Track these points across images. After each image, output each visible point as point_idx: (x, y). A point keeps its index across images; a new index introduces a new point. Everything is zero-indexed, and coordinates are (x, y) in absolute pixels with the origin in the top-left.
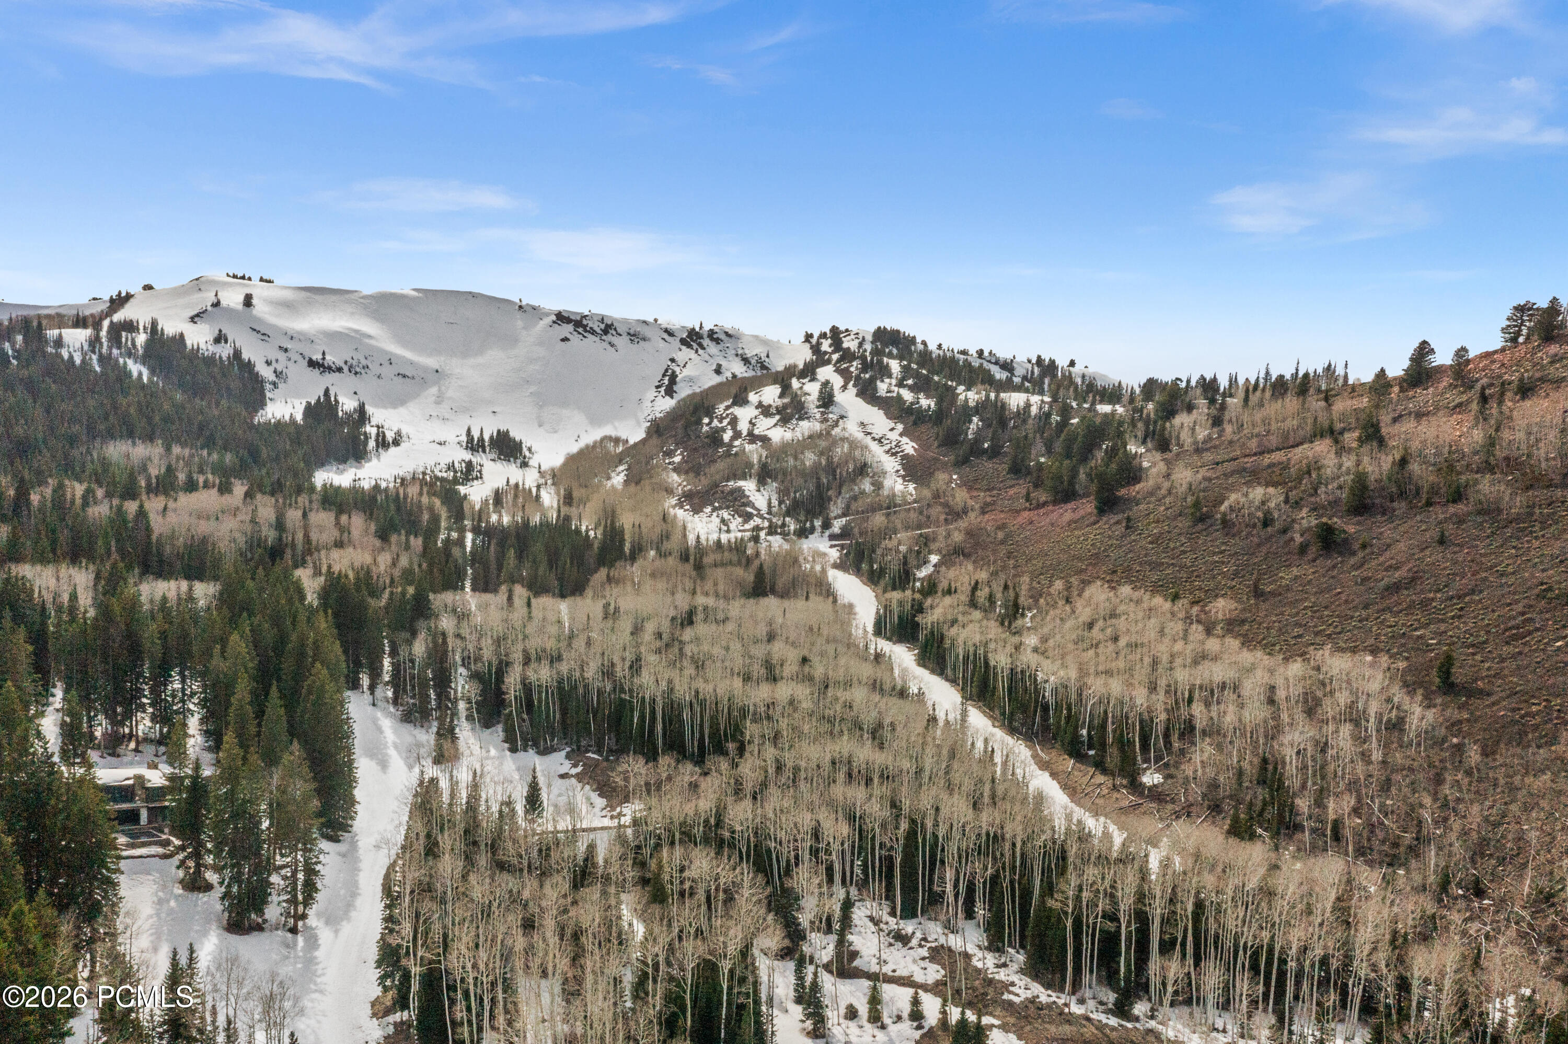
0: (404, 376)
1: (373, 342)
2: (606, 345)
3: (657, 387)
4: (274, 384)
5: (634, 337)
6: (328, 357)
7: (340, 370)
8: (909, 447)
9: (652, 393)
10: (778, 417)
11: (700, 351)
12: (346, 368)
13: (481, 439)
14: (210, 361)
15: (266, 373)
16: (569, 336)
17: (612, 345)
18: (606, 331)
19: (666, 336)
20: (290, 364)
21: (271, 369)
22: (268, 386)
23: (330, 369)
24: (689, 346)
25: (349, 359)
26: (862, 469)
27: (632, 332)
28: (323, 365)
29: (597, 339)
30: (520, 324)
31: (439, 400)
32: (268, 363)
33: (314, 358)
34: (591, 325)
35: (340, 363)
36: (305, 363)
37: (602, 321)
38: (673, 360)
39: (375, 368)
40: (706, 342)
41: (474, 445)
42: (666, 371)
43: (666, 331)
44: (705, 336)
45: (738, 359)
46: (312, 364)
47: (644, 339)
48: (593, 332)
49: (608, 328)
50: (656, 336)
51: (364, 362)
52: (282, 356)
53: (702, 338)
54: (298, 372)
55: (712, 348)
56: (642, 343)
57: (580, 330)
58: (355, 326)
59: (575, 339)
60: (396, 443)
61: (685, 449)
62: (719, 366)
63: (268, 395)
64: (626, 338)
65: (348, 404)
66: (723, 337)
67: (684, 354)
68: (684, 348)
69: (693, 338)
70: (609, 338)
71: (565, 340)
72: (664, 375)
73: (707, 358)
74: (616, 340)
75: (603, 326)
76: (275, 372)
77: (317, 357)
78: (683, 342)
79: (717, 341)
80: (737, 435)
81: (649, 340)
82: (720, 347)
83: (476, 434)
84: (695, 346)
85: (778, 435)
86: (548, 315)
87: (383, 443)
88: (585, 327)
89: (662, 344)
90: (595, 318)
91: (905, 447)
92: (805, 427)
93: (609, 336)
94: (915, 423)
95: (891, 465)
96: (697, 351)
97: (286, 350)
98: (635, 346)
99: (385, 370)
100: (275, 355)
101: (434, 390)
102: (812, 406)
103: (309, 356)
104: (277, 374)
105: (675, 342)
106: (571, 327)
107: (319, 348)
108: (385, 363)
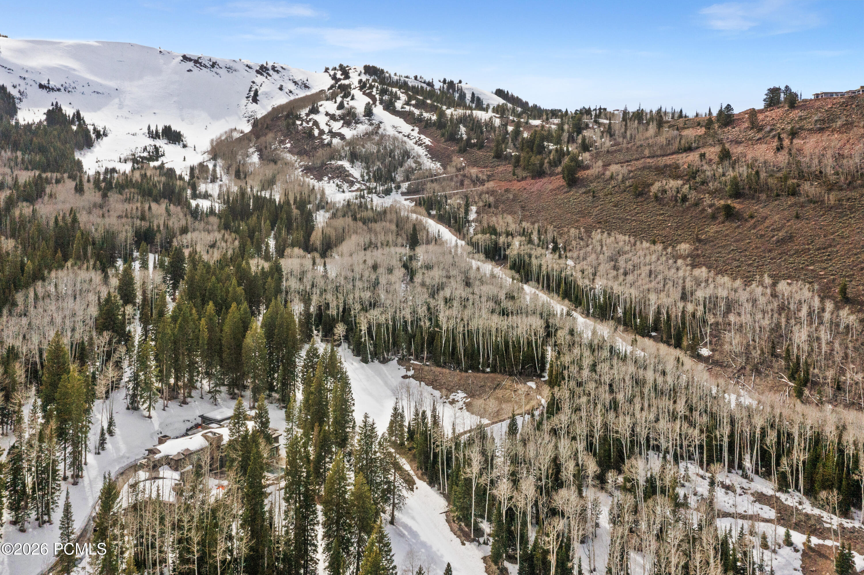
0: (98, 93)
1: (75, 73)
2: (215, 75)
3: (247, 97)
4: (20, 99)
5: (229, 69)
6: (51, 83)
7: (59, 90)
9: (245, 101)
11: (269, 77)
12: (62, 89)
13: (157, 131)
15: (14, 93)
16: (192, 69)
19: (247, 68)
20: (28, 87)
21: (17, 90)
22: (17, 100)
23: (53, 89)
24: (262, 74)
25: (65, 85)
27: (228, 66)
28: (48, 87)
29: (209, 71)
30: (162, 61)
32: (14, 87)
33: (43, 83)
34: (203, 62)
35: (59, 86)
36: (37, 86)
37: (210, 60)
38: (253, 82)
39: (79, 89)
40: (271, 72)
41: (154, 135)
42: (251, 88)
43: (247, 66)
44: (270, 68)
45: (291, 82)
46: (41, 86)
47: (235, 71)
48: (205, 66)
49: (214, 65)
50: (242, 69)
51: (73, 85)
52: (22, 82)
53: (268, 69)
54: (33, 91)
55: (275, 75)
56: (234, 73)
57: (198, 65)
58: (64, 63)
59: (195, 70)
60: (105, 135)
62: (282, 86)
63: (18, 106)
64: (224, 70)
65: (69, 111)
66: (280, 69)
67: (259, 79)
68: (259, 75)
69: (263, 70)
70: (215, 69)
71: (189, 71)
72: (250, 91)
73: (274, 81)
74: (219, 71)
75: (211, 63)
76: (19, 92)
77: (44, 82)
78: (257, 72)
79: (278, 72)
80: (322, 132)
81: (238, 71)
82: (280, 75)
83: (153, 128)
84: (265, 74)
85: (347, 133)
86: (177, 56)
87: (99, 135)
88: (201, 63)
89: (246, 73)
90: (206, 59)
96: (267, 78)
97: (24, 79)
98: (230, 75)
99: (86, 89)
100: (17, 81)
101: (116, 100)
102: (361, 116)
103: (38, 82)
104: (21, 93)
105: (253, 72)
106: (192, 64)
107: (45, 77)
108: (86, 85)
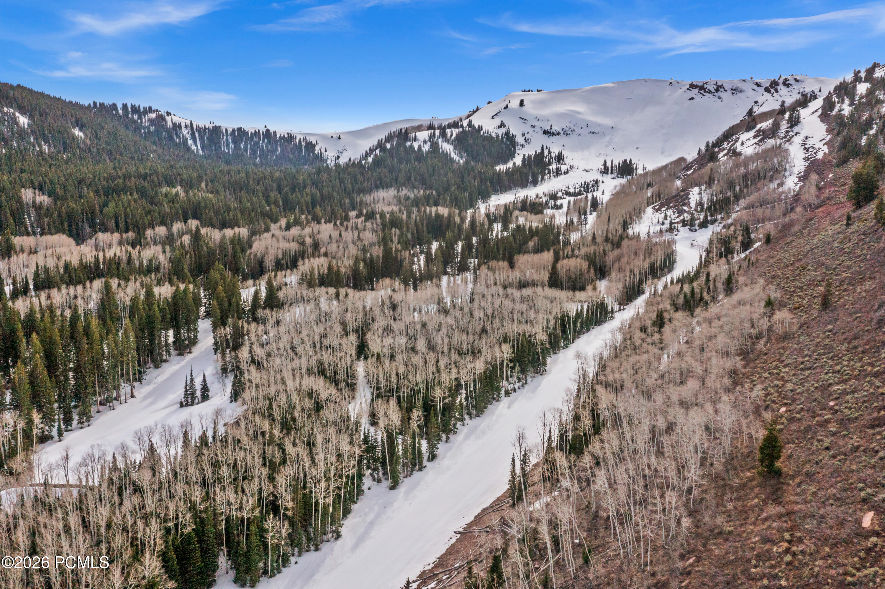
0: (594, 133)
1: (580, 116)
2: (716, 99)
5: (735, 91)
6: (553, 128)
7: (558, 134)
11: (776, 94)
12: (562, 132)
14: (495, 139)
15: (520, 140)
16: (694, 96)
17: (719, 98)
18: (717, 90)
19: (755, 87)
20: (535, 134)
21: (524, 138)
22: (519, 147)
23: (553, 134)
25: (565, 127)
27: (734, 88)
28: (550, 132)
29: (711, 96)
30: (668, 93)
32: (523, 135)
33: (546, 129)
34: (709, 87)
35: (559, 130)
36: (541, 132)
37: (716, 84)
38: (755, 102)
39: (578, 131)
43: (756, 84)
44: (781, 83)
46: (545, 132)
47: (741, 91)
48: (709, 92)
49: (719, 88)
50: (748, 87)
51: (573, 128)
52: (531, 130)
53: (778, 85)
54: (537, 137)
56: (739, 94)
57: (702, 92)
58: (572, 108)
59: (698, 97)
64: (729, 92)
66: (792, 82)
68: (766, 93)
69: (772, 86)
70: (719, 94)
71: (692, 98)
73: (778, 96)
74: (723, 94)
75: (715, 87)
77: (548, 128)
78: (767, 90)
81: (744, 91)
84: (773, 91)
86: (684, 85)
88: (704, 89)
89: (752, 93)
90: (711, 83)
93: (719, 93)
96: (773, 95)
97: (534, 127)
98: (733, 97)
99: (584, 131)
100: (527, 130)
101: (608, 138)
103: (543, 128)
104: (526, 140)
105: (761, 90)
106: (697, 90)
107: (550, 123)
108: (585, 127)
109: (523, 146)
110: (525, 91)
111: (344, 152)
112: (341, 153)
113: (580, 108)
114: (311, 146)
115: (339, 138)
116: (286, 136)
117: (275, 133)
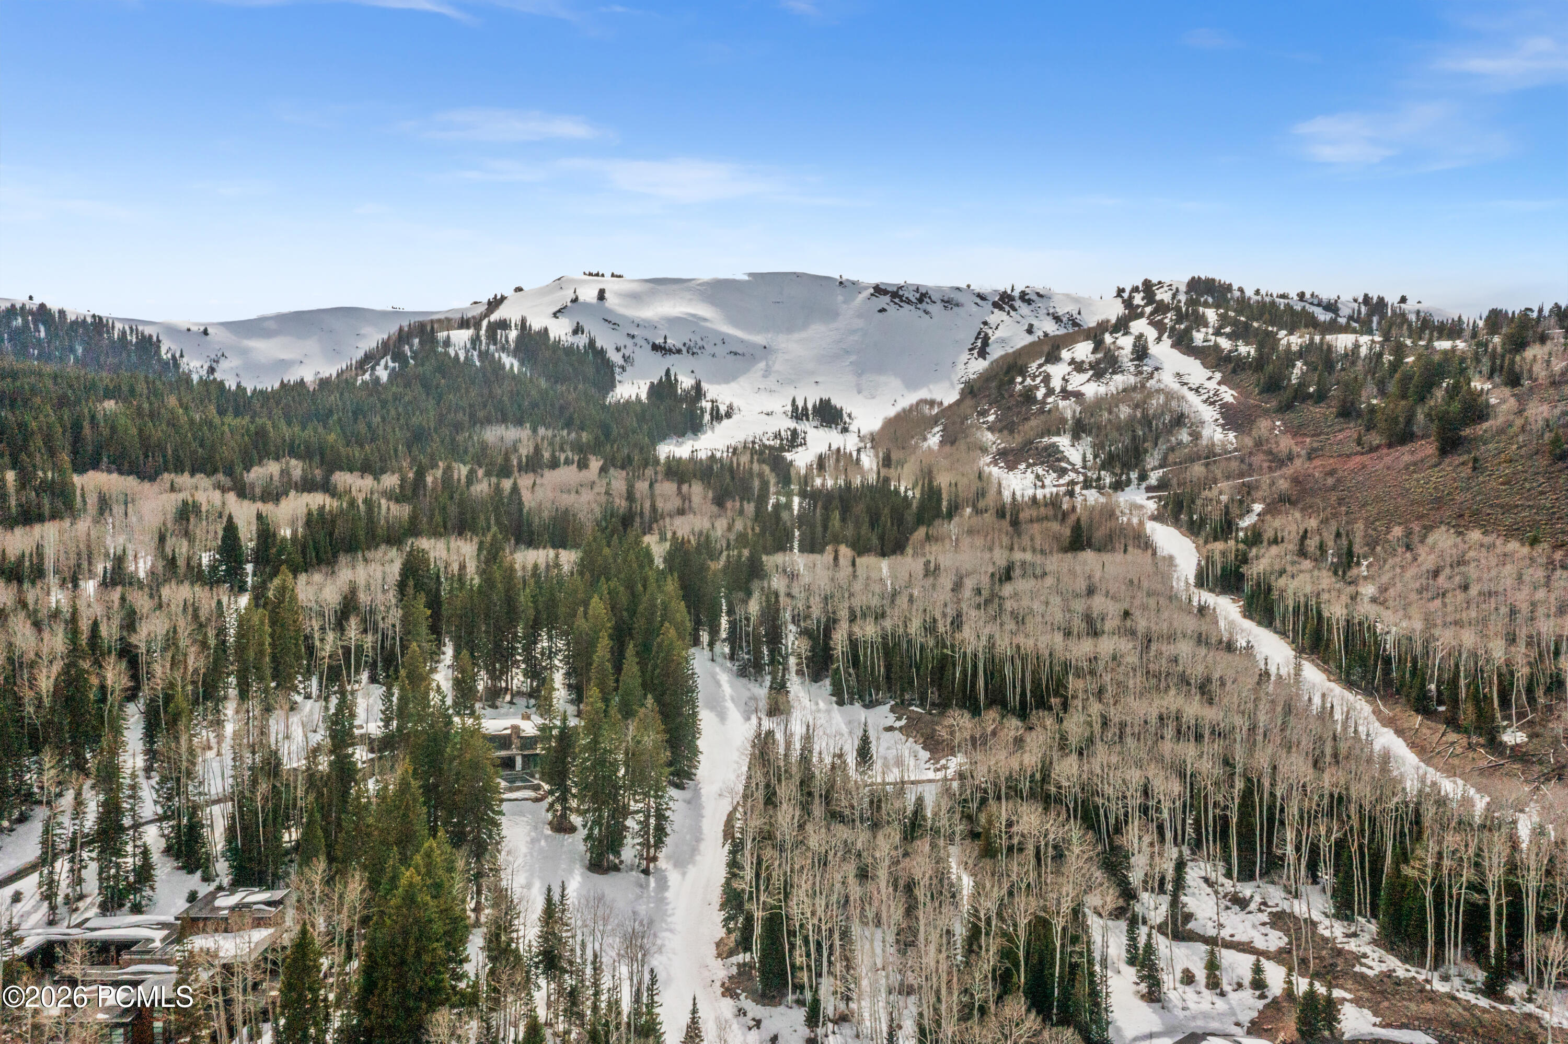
0: (736, 354)
2: (921, 313)
3: (971, 350)
5: (949, 303)
6: (669, 341)
7: (679, 351)
8: (1228, 395)
9: (966, 356)
10: (1091, 373)
11: (1012, 313)
12: (684, 350)
13: (805, 408)
14: (570, 351)
15: (616, 358)
16: (886, 307)
17: (926, 312)
18: (921, 300)
19: (978, 301)
20: (637, 349)
21: (621, 354)
22: (617, 370)
23: (670, 351)
24: (1002, 309)
25: (687, 342)
26: (1179, 420)
27: (946, 299)
28: (664, 349)
29: (912, 308)
30: (840, 298)
31: (767, 374)
32: (618, 349)
33: (657, 342)
34: (906, 295)
35: (679, 345)
36: (649, 347)
37: (917, 290)
38: (985, 323)
39: (710, 349)
40: (1018, 303)
41: (798, 413)
42: (980, 334)
43: (978, 295)
44: (1016, 298)
45: (1048, 318)
46: (655, 347)
47: (957, 305)
48: (909, 302)
49: (923, 296)
50: (969, 301)
51: (700, 343)
52: (629, 343)
53: (1014, 300)
54: (644, 356)
55: (1024, 309)
56: (955, 309)
57: (897, 300)
59: (892, 309)
60: (729, 415)
61: (999, 409)
62: (1031, 326)
63: (618, 377)
64: (939, 305)
65: (686, 382)
66: (1034, 297)
67: (997, 316)
68: (996, 311)
69: (1005, 301)
70: (924, 306)
71: (883, 311)
72: (977, 338)
73: (1019, 319)
74: (930, 308)
75: (918, 295)
76: (624, 356)
77: (660, 341)
78: (996, 305)
79: (1029, 302)
80: (1050, 392)
81: (962, 305)
82: (1031, 307)
83: (800, 403)
84: (1007, 308)
85: (1092, 390)
86: (866, 288)
87: (716, 416)
88: (902, 297)
89: (975, 308)
90: (911, 288)
91: (1223, 395)
92: (1119, 381)
93: (924, 304)
94: (1234, 371)
95: (1209, 414)
96: (1008, 313)
97: (633, 337)
98: (949, 312)
99: (720, 350)
100: (623, 341)
101: (762, 365)
102: (1126, 360)
103: (651, 340)
104: (626, 358)
105: (988, 306)
106: (887, 298)
107: (663, 333)
108: (719, 342)
109: (623, 368)
110: (591, 274)
111: (222, 360)
112: (217, 362)
113: (703, 310)
114: (148, 345)
115: (205, 332)
116: (89, 320)
117: (62, 313)
